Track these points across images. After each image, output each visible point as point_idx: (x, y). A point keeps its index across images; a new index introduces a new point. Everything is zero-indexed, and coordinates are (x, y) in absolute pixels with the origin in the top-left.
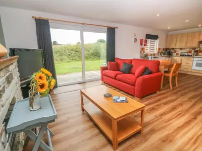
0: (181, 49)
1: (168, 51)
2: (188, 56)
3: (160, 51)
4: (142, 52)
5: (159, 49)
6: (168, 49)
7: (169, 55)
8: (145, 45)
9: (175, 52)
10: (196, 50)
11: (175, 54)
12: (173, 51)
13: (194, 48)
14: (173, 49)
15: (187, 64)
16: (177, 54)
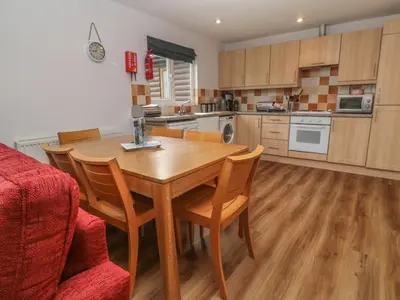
0: (258, 92)
1: (227, 97)
2: (278, 110)
3: (207, 100)
4: (141, 100)
5: (203, 92)
6: (228, 92)
7: (231, 110)
8: (149, 76)
9: (245, 100)
10: (293, 94)
11: (244, 107)
12: (239, 99)
13: (288, 90)
14: (239, 92)
15: (274, 135)
16: (250, 107)
